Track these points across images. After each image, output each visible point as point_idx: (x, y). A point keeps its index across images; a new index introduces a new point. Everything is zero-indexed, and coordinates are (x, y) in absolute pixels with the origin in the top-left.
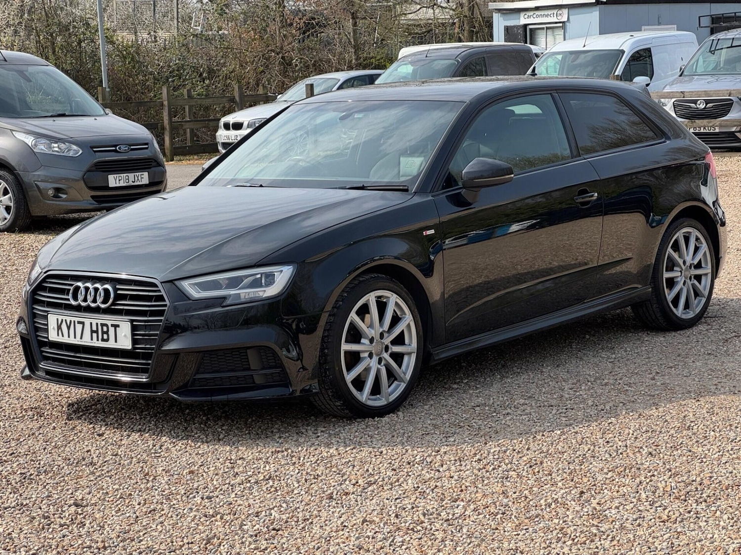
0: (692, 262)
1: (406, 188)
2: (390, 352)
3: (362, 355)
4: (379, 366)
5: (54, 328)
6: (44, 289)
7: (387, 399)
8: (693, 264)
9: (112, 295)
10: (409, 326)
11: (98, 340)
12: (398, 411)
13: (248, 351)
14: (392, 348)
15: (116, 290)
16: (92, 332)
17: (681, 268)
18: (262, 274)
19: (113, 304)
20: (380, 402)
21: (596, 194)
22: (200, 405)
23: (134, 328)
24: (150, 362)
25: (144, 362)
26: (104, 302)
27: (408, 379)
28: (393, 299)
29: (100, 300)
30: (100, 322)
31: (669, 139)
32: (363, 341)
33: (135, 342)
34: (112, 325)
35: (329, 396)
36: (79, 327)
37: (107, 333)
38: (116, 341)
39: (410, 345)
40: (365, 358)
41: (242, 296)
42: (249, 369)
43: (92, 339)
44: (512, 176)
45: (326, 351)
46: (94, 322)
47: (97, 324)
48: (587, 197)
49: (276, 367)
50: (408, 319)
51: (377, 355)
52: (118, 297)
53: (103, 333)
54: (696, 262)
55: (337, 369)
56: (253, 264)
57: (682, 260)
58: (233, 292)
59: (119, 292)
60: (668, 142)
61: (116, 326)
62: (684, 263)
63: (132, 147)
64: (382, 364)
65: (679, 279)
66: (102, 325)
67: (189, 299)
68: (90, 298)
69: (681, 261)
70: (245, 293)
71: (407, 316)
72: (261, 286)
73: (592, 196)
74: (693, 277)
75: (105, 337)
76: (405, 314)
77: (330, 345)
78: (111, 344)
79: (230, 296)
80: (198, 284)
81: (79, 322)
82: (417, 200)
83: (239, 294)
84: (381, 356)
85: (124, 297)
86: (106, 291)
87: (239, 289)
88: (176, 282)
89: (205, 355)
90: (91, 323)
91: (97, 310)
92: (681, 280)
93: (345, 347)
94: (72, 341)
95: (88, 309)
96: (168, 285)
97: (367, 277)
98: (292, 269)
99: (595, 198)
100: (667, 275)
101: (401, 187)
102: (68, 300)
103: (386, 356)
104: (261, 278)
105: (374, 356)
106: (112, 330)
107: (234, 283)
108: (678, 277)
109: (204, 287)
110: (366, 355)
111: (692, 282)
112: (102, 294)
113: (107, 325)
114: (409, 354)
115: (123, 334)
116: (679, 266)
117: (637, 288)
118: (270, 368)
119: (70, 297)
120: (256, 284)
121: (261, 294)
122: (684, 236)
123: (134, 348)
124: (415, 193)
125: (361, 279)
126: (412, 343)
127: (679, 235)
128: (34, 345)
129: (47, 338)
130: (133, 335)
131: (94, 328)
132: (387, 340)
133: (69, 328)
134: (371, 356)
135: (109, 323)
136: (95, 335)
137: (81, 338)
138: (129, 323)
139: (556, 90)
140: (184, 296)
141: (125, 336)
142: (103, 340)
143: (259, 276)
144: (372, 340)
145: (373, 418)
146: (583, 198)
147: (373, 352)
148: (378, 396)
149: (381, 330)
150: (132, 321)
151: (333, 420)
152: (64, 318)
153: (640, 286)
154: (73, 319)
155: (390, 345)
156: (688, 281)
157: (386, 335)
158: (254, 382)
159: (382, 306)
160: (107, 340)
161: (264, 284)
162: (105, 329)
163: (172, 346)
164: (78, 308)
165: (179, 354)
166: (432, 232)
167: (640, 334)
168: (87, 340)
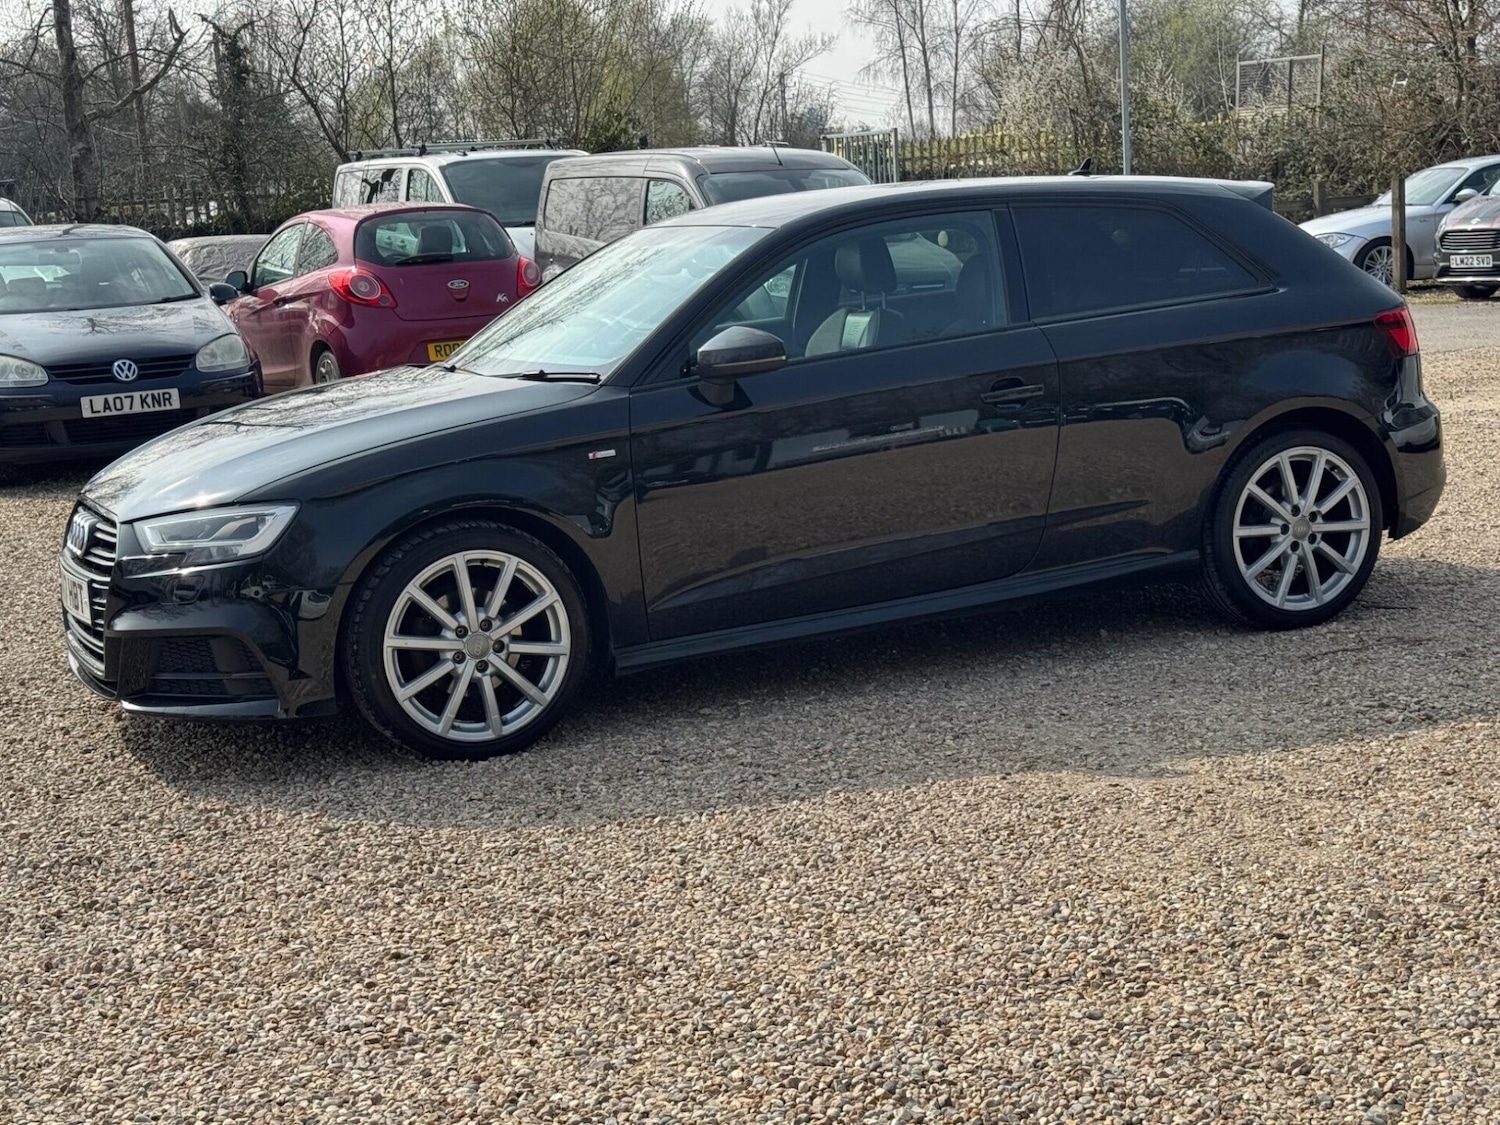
0: (1315, 509)
1: (593, 376)
2: (506, 652)
3: (443, 656)
7: (496, 730)
8: (1319, 512)
13: (213, 643)
14: (509, 647)
16: (70, 593)
17: (1286, 520)
18: (258, 516)
19: (86, 552)
20: (473, 733)
21: (1042, 388)
23: (93, 593)
25: (101, 645)
27: (549, 698)
28: (512, 566)
30: (73, 579)
32: (442, 633)
34: (79, 586)
37: (77, 596)
38: (82, 611)
39: (557, 640)
40: (446, 660)
41: (214, 552)
44: (784, 358)
46: (70, 579)
47: (71, 582)
48: (1017, 392)
50: (549, 598)
51: (474, 656)
54: (1326, 507)
55: (374, 677)
56: (231, 500)
57: (1289, 507)
58: (199, 544)
59: (99, 535)
60: (1281, 290)
62: (1296, 510)
64: (488, 672)
65: (1280, 539)
66: (74, 584)
67: (144, 552)
69: (1283, 508)
71: (547, 593)
73: (1032, 391)
74: (1319, 536)
76: (542, 590)
78: (80, 615)
79: (196, 549)
80: (165, 527)
82: (603, 396)
84: (485, 660)
87: (213, 540)
88: (136, 524)
89: (165, 643)
92: (1284, 544)
93: (395, 642)
96: (126, 527)
98: (293, 509)
99: (1039, 394)
100: (1239, 532)
101: (588, 376)
103: (496, 660)
105: (467, 658)
106: (79, 593)
108: (1277, 535)
110: (449, 655)
111: (1315, 545)
114: (557, 657)
116: (1278, 516)
120: (242, 532)
122: (1291, 463)
123: (93, 622)
124: (603, 385)
126: (562, 637)
127: (1280, 460)
130: (92, 604)
131: (71, 589)
132: (501, 633)
134: (460, 657)
135: (77, 582)
136: (71, 599)
137: (67, 602)
138: (87, 584)
139: (1010, 201)
140: (138, 546)
141: (86, 603)
143: (254, 520)
144: (461, 633)
147: (465, 651)
149: (482, 616)
150: (91, 581)
153: (1169, 551)
155: (507, 641)
156: (1305, 544)
157: (494, 624)
158: (224, 691)
159: (484, 577)
160: (77, 608)
162: (75, 591)
163: (123, 624)
166: (612, 453)
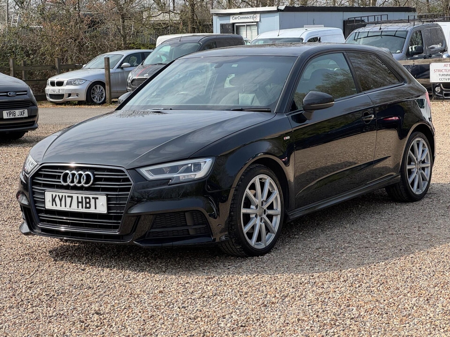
1: (270, 110)
2: (266, 214)
3: (251, 216)
4: (261, 224)
5: (49, 201)
6: (40, 175)
7: (265, 244)
9: (92, 179)
10: (276, 198)
11: (82, 207)
12: (271, 252)
13: (186, 213)
14: (267, 212)
15: (94, 175)
16: (78, 202)
17: (415, 163)
18: (192, 164)
19: (93, 184)
20: (262, 246)
21: (373, 116)
22: (153, 250)
23: (108, 200)
24: (119, 221)
25: (116, 221)
26: (87, 183)
27: (276, 231)
28: (268, 180)
29: (83, 181)
30: (84, 196)
31: (405, 82)
32: (252, 207)
33: (109, 208)
34: (93, 198)
35: (233, 242)
36: (68, 200)
37: (89, 203)
38: (96, 208)
39: (276, 210)
40: (253, 218)
41: (181, 178)
42: (186, 225)
43: (78, 207)
44: (334, 102)
45: (232, 213)
46: (80, 196)
47: (82, 197)
48: (368, 117)
49: (202, 224)
50: (276, 193)
51: (260, 216)
52: (96, 180)
53: (86, 203)
54: (422, 159)
55: (239, 225)
56: (188, 157)
58: (175, 175)
59: (96, 176)
60: (406, 84)
61: (96, 199)
62: (417, 159)
63: (17, 93)
64: (262, 222)
65: (414, 170)
66: (86, 198)
67: (147, 180)
68: (76, 181)
69: (415, 158)
70: (183, 176)
71: (275, 191)
72: (191, 172)
73: (371, 117)
74: (421, 168)
75: (88, 205)
76: (275, 190)
77: (235, 209)
78: (92, 210)
79: (173, 178)
80: (151, 171)
81: (69, 197)
82: (277, 117)
83: (179, 176)
84: (262, 217)
85: (100, 179)
86: (88, 176)
87: (179, 173)
88: (137, 169)
89: (158, 216)
90: (78, 197)
91: (82, 188)
92: (415, 170)
93: (244, 211)
94: (63, 208)
95: (75, 188)
96: (132, 171)
97: (254, 166)
98: (211, 161)
99: (372, 118)
100: (408, 167)
101: (267, 110)
102: (60, 182)
103: (264, 216)
104: (191, 166)
105: (258, 216)
106: (93, 201)
107: (174, 170)
108: (414, 168)
109: (155, 172)
110: (254, 216)
111: (421, 172)
112: (85, 178)
113: (89, 198)
114: (276, 215)
115: (101, 204)
116: (414, 161)
117: (392, 175)
118: (199, 224)
119: (61, 180)
120: (188, 170)
121: (193, 176)
122: (417, 143)
123: (108, 212)
124: (276, 113)
125: (251, 167)
126: (278, 208)
127: (414, 142)
128: (34, 212)
129: (44, 207)
130: (108, 204)
131: (80, 200)
132: (265, 207)
133: (61, 200)
134: (256, 216)
135: (91, 196)
136: (80, 205)
137: (70, 207)
138: (105, 196)
139: (345, 50)
140: (143, 178)
141: (102, 205)
142: (86, 208)
143: (190, 165)
144: (257, 207)
145: (258, 256)
146: (366, 118)
147: (258, 214)
148: (260, 242)
149: (262, 200)
150: (107, 195)
151: (232, 258)
152: (57, 194)
153: (394, 174)
154: (64, 194)
155: (266, 210)
156: (419, 171)
157: (264, 203)
158: (189, 234)
159: (262, 185)
160: (89, 208)
161: (193, 170)
162: (88, 200)
163: (136, 210)
164: (67, 188)
165: (141, 216)
166: (288, 138)
167: (391, 204)
168: (74, 208)
